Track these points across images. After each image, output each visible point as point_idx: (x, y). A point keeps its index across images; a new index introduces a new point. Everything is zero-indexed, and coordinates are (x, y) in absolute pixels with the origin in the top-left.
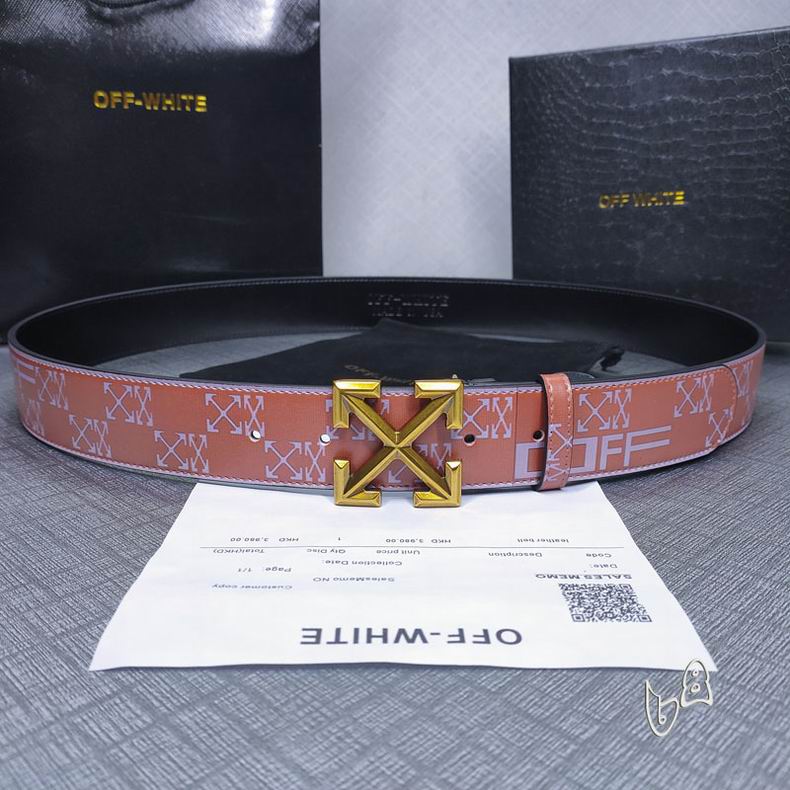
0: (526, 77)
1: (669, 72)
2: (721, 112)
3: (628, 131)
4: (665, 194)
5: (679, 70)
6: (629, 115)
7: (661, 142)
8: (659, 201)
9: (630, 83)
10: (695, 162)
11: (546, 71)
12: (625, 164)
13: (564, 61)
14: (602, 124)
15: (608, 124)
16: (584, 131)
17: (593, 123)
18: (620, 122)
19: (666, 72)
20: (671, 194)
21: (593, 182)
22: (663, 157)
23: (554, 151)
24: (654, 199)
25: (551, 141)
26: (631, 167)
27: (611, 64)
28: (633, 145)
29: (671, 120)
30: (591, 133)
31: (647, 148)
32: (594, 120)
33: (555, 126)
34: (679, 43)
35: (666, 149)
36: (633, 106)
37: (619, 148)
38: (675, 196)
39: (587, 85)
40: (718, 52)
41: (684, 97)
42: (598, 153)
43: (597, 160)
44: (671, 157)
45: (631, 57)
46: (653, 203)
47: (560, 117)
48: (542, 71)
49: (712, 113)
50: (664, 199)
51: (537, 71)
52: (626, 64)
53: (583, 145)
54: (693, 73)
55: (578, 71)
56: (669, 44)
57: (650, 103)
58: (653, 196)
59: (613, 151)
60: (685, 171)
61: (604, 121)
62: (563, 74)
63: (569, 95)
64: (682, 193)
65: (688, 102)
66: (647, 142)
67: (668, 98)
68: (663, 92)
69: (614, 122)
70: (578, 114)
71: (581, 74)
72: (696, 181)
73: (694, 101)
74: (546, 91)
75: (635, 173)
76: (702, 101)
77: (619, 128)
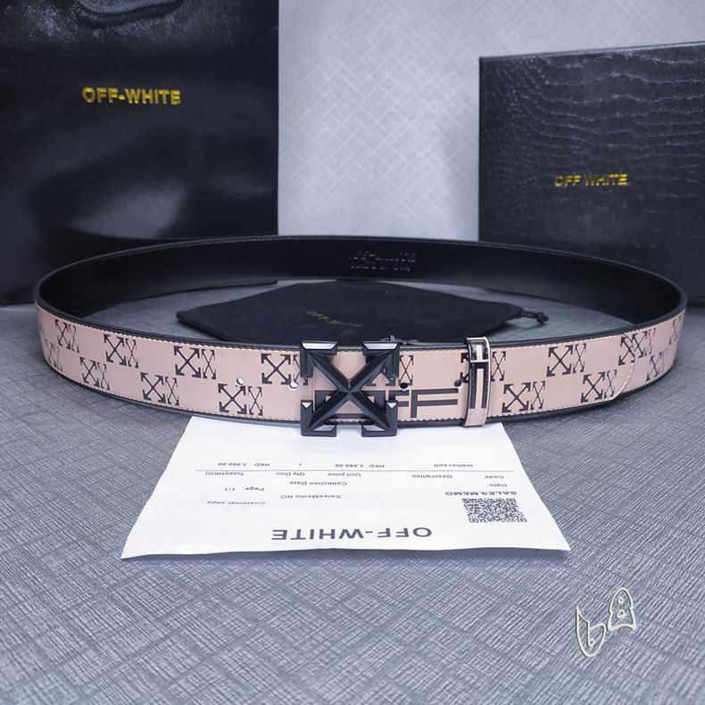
0: (495, 75)
1: (618, 75)
2: (660, 110)
3: (581, 123)
4: (611, 176)
5: (626, 73)
6: (582, 110)
7: (609, 133)
8: (606, 181)
9: (583, 82)
10: (637, 151)
11: (512, 70)
12: (578, 150)
13: (527, 63)
14: (559, 116)
15: (564, 116)
16: (543, 122)
17: (551, 115)
18: (574, 115)
19: (615, 74)
20: (617, 176)
21: (550, 165)
22: (611, 145)
23: (517, 138)
24: (601, 180)
25: (514, 130)
26: (583, 153)
27: (568, 66)
28: (586, 134)
29: (618, 115)
30: (549, 123)
31: (597, 138)
32: (552, 113)
33: (518, 116)
34: (626, 50)
35: (614, 139)
36: (586, 102)
37: (573, 137)
38: (619, 178)
39: (547, 83)
40: (659, 60)
41: (629, 96)
42: (555, 140)
43: (554, 146)
44: (617, 146)
45: (585, 61)
46: (601, 183)
47: (523, 109)
48: (508, 69)
49: (652, 111)
50: (611, 180)
51: (504, 70)
52: (581, 66)
53: (542, 133)
54: (637, 76)
55: (540, 71)
56: (618, 51)
57: (601, 100)
58: (600, 177)
59: (567, 139)
60: (629, 157)
61: (561, 114)
62: (526, 73)
63: (531, 90)
64: (625, 176)
65: (633, 101)
66: (596, 132)
67: (616, 96)
68: (612, 91)
69: (569, 115)
70: (539, 107)
71: (542, 73)
72: (637, 165)
73: (638, 99)
74: (511, 87)
75: (586, 158)
76: (644, 100)
77: (574, 121)
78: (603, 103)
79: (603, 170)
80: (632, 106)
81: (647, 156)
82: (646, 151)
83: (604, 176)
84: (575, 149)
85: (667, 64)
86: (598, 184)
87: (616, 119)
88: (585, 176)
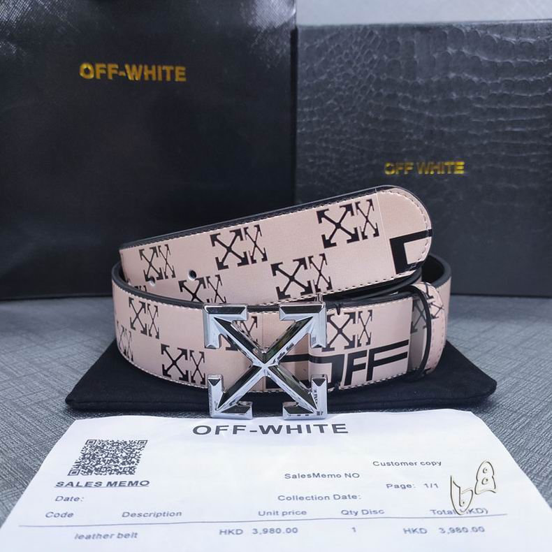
78: (439, 81)
79: (439, 156)
80: (471, 86)
81: (485, 142)
82: (485, 136)
83: (439, 163)
84: (406, 133)
85: (508, 42)
86: (432, 173)
87: (452, 101)
88: (418, 164)
